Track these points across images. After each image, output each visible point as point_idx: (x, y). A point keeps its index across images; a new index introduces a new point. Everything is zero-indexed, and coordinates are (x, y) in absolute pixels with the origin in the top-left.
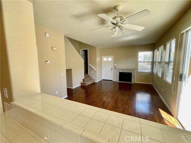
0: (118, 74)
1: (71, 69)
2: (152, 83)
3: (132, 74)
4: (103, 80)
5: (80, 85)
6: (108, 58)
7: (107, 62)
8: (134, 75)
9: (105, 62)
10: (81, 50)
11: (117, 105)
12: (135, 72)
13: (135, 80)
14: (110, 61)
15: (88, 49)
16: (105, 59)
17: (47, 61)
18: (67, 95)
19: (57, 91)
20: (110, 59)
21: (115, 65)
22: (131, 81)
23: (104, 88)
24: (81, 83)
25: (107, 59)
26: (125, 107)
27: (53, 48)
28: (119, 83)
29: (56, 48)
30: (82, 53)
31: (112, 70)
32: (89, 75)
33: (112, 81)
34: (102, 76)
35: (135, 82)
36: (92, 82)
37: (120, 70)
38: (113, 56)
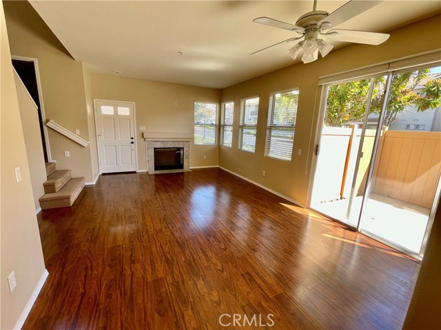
0: (152, 153)
2: (220, 165)
3: (185, 151)
4: (104, 174)
5: (40, 209)
6: (119, 108)
7: (116, 118)
9: (107, 117)
12: (189, 145)
14: (124, 117)
16: (107, 110)
20: (124, 111)
21: (143, 129)
23: (111, 198)
24: (40, 201)
25: (116, 111)
28: (156, 175)
31: (132, 143)
32: (54, 164)
33: (135, 172)
37: (155, 143)
38: (134, 103)
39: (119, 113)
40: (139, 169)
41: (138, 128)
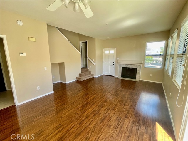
0: (121, 69)
1: (64, 63)
2: (163, 82)
3: (137, 70)
4: (104, 75)
5: (76, 80)
6: (110, 51)
7: (109, 55)
8: (139, 72)
9: (107, 55)
10: (80, 42)
11: (101, 109)
12: (140, 67)
13: (140, 77)
14: (112, 55)
15: (87, 41)
16: (107, 52)
17: (21, 54)
18: (54, 91)
19: (38, 86)
20: (112, 52)
21: (118, 58)
22: (135, 78)
24: (77, 78)
26: (109, 113)
27: (30, 38)
28: (122, 80)
29: (35, 39)
30: (81, 45)
31: (114, 64)
32: (88, 69)
33: (113, 76)
34: (104, 71)
35: (140, 80)
36: (89, 78)
37: (123, 65)
38: (116, 48)
39: (110, 53)
40: (115, 75)
41: (116, 58)
